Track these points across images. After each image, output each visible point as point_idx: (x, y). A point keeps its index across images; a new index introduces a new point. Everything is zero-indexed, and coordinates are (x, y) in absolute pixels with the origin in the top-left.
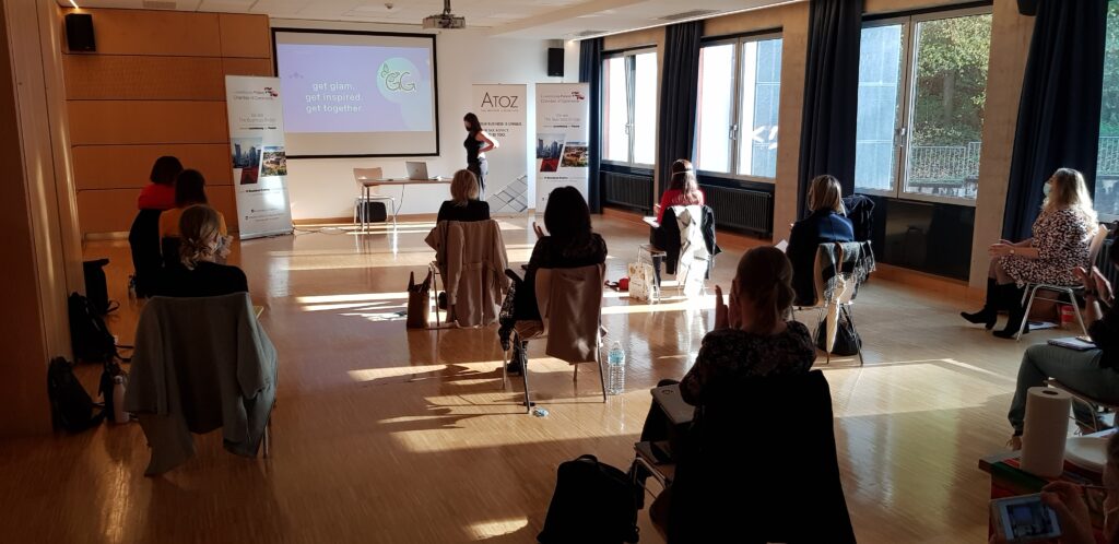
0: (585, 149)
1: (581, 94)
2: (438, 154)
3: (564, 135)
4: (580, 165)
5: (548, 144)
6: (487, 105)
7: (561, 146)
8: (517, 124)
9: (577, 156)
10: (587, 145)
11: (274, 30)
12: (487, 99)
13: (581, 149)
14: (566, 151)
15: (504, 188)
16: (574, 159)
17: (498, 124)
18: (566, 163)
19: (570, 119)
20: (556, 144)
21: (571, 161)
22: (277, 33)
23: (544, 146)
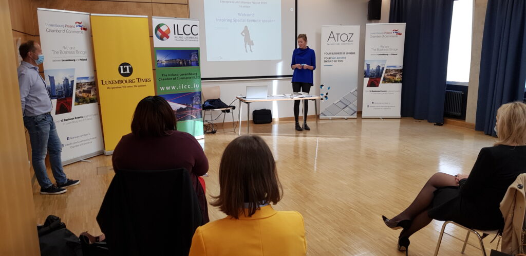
1: (399, 31)
3: (386, 61)
6: (332, 40)
8: (351, 53)
12: (332, 36)
15: (341, 98)
16: (391, 78)
17: (338, 53)
18: (386, 80)
19: (391, 49)
20: (379, 67)
23: (371, 69)
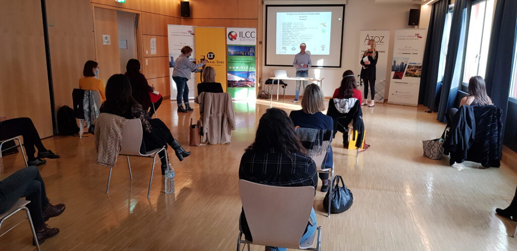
0: (420, 67)
1: (420, 35)
2: (340, 67)
4: (415, 76)
5: (398, 63)
7: (406, 65)
9: (415, 71)
10: (421, 65)
11: (267, 6)
13: (417, 67)
14: (408, 68)
19: (413, 50)
20: (403, 63)
21: (411, 74)
22: (268, 7)
23: (396, 64)
